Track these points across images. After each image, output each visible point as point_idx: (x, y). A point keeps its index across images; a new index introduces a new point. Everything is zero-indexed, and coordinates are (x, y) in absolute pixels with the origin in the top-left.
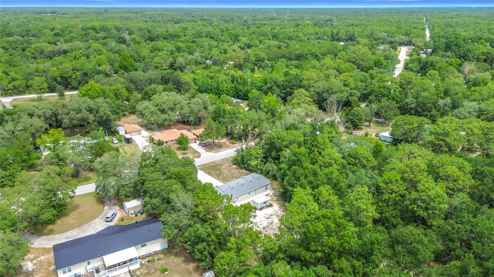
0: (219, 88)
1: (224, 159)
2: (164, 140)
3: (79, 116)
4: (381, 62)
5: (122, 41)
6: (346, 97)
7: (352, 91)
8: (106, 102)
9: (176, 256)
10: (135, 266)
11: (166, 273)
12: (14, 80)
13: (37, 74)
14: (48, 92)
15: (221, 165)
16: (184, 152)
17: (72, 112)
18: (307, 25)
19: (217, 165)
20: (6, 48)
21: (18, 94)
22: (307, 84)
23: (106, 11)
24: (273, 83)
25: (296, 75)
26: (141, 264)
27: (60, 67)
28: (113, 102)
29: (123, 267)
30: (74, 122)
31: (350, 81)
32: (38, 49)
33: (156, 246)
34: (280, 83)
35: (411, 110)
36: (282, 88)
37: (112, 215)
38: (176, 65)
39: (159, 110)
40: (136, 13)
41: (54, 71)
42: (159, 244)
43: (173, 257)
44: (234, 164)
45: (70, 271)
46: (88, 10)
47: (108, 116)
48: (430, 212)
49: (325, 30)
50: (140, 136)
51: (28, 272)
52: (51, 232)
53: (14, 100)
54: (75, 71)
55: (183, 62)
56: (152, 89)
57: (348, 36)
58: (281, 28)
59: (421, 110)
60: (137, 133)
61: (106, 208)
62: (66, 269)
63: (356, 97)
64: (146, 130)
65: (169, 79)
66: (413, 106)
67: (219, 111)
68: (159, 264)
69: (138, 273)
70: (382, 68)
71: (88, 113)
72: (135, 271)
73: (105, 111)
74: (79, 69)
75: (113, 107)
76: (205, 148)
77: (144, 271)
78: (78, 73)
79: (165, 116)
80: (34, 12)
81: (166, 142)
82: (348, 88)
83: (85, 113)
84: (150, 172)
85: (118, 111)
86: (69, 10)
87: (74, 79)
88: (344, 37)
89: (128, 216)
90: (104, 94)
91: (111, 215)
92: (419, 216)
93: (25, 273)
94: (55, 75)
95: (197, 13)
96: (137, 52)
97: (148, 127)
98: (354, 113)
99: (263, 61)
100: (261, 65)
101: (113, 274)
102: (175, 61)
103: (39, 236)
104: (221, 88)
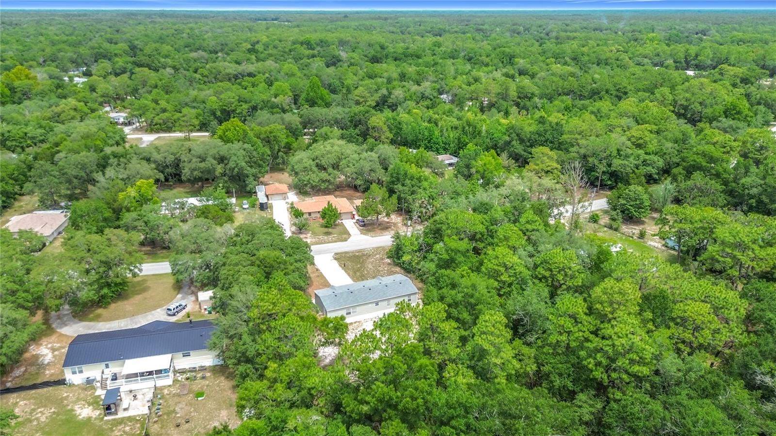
0: (431, 139)
1: (378, 248)
2: (304, 211)
3: (202, 165)
4: (738, 109)
5: (334, 62)
6: (632, 165)
7: (647, 157)
8: (244, 150)
9: (227, 378)
10: (166, 381)
11: (199, 399)
12: (164, 111)
13: (194, 104)
14: (199, 131)
15: (370, 256)
16: (326, 230)
17: (194, 160)
18: (651, 40)
19: (364, 255)
20: (177, 67)
21: (165, 131)
22: (568, 141)
23: (346, 16)
24: (514, 135)
25: (557, 124)
26: (175, 381)
27: (222, 96)
28: (255, 150)
29: (146, 379)
30: (195, 173)
31: (647, 139)
32: (214, 70)
33: (206, 359)
34: (526, 136)
35: (750, 199)
36: (528, 144)
37: (177, 307)
38: (390, 100)
39: (317, 165)
40: (386, 19)
41: (213, 102)
42: (211, 356)
43: (223, 378)
44: (388, 258)
45: (81, 372)
46: (322, 16)
47: (242, 169)
48: (614, 375)
49: (674, 49)
50: (284, 202)
51: (43, 364)
52: (98, 318)
53: (159, 138)
54: (241, 103)
55: (401, 96)
56: (323, 134)
57: (716, 60)
58: (598, 45)
59: (768, 201)
60: (280, 197)
61: (179, 296)
62: (76, 368)
63: (653, 168)
64: (297, 194)
65: (360, 121)
66: (755, 191)
67: (398, 174)
68: (198, 385)
69: (166, 392)
70: (739, 120)
71: (215, 162)
72: (162, 388)
73: (238, 162)
74: (248, 99)
75: (254, 157)
76: (361, 228)
77: (174, 390)
78: (245, 106)
79: (324, 175)
80: (251, 19)
81: (310, 214)
82: (641, 152)
83: (211, 162)
84: (235, 253)
85: (261, 163)
86: (297, 16)
87: (238, 114)
88: (709, 62)
89: (200, 312)
90: (244, 138)
91: (175, 307)
92: (595, 379)
93: (38, 365)
94: (214, 107)
95: (478, 19)
96: (340, 78)
97: (302, 190)
98: (629, 195)
99: (530, 99)
100: (525, 105)
101: (133, 386)
102: (390, 93)
103: (81, 320)
104: (434, 139)
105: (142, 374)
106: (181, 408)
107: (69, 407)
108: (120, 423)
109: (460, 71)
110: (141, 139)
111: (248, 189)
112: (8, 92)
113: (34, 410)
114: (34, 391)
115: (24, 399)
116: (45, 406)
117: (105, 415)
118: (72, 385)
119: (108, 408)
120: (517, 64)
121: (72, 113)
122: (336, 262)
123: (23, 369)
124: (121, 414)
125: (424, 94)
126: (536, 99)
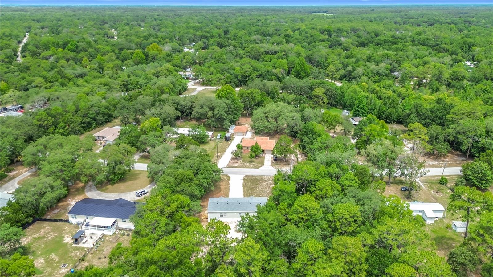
0: (359, 105)
5: (336, 44)
12: (212, 73)
16: (250, 159)
19: (262, 179)
20: (236, 46)
27: (244, 67)
28: (233, 104)
29: (100, 229)
32: (254, 49)
37: (141, 192)
38: (353, 74)
39: (266, 117)
45: (76, 218)
47: (221, 115)
50: (241, 138)
55: (361, 72)
60: (242, 134)
62: (74, 216)
68: (123, 238)
69: (107, 238)
71: (208, 109)
72: (106, 236)
73: (220, 111)
75: (231, 108)
76: (274, 161)
77: (111, 239)
78: (255, 74)
80: (310, 12)
81: (247, 147)
83: (206, 109)
87: (251, 78)
94: (237, 73)
97: (258, 132)
99: (460, 80)
100: (454, 85)
101: (94, 231)
102: (354, 70)
103: (98, 190)
104: (361, 106)
105: (98, 226)
106: (107, 249)
107: (63, 235)
108: (77, 250)
109: (418, 56)
110: (196, 89)
111: (224, 127)
112: (144, 57)
113: (49, 232)
114: (55, 223)
115: (49, 226)
116: (54, 232)
117: (74, 244)
118: (72, 224)
119: (76, 240)
120: (473, 51)
121: (165, 72)
122: (242, 181)
123: (59, 210)
124: (81, 245)
125: (378, 72)
126: (465, 82)
